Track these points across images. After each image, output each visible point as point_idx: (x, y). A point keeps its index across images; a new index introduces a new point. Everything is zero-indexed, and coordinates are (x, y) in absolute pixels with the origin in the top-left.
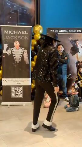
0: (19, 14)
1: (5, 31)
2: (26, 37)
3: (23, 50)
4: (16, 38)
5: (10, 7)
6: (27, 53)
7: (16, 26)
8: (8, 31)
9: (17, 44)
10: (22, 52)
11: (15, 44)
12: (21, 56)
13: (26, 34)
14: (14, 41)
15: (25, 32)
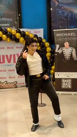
0: (69, 19)
1: (57, 34)
2: (74, 38)
3: (72, 49)
4: (66, 39)
5: (61, 14)
6: (75, 51)
7: (66, 29)
8: (59, 34)
9: (67, 44)
10: (71, 51)
11: (65, 44)
12: (70, 54)
13: (74, 35)
14: (64, 42)
15: (73, 34)
